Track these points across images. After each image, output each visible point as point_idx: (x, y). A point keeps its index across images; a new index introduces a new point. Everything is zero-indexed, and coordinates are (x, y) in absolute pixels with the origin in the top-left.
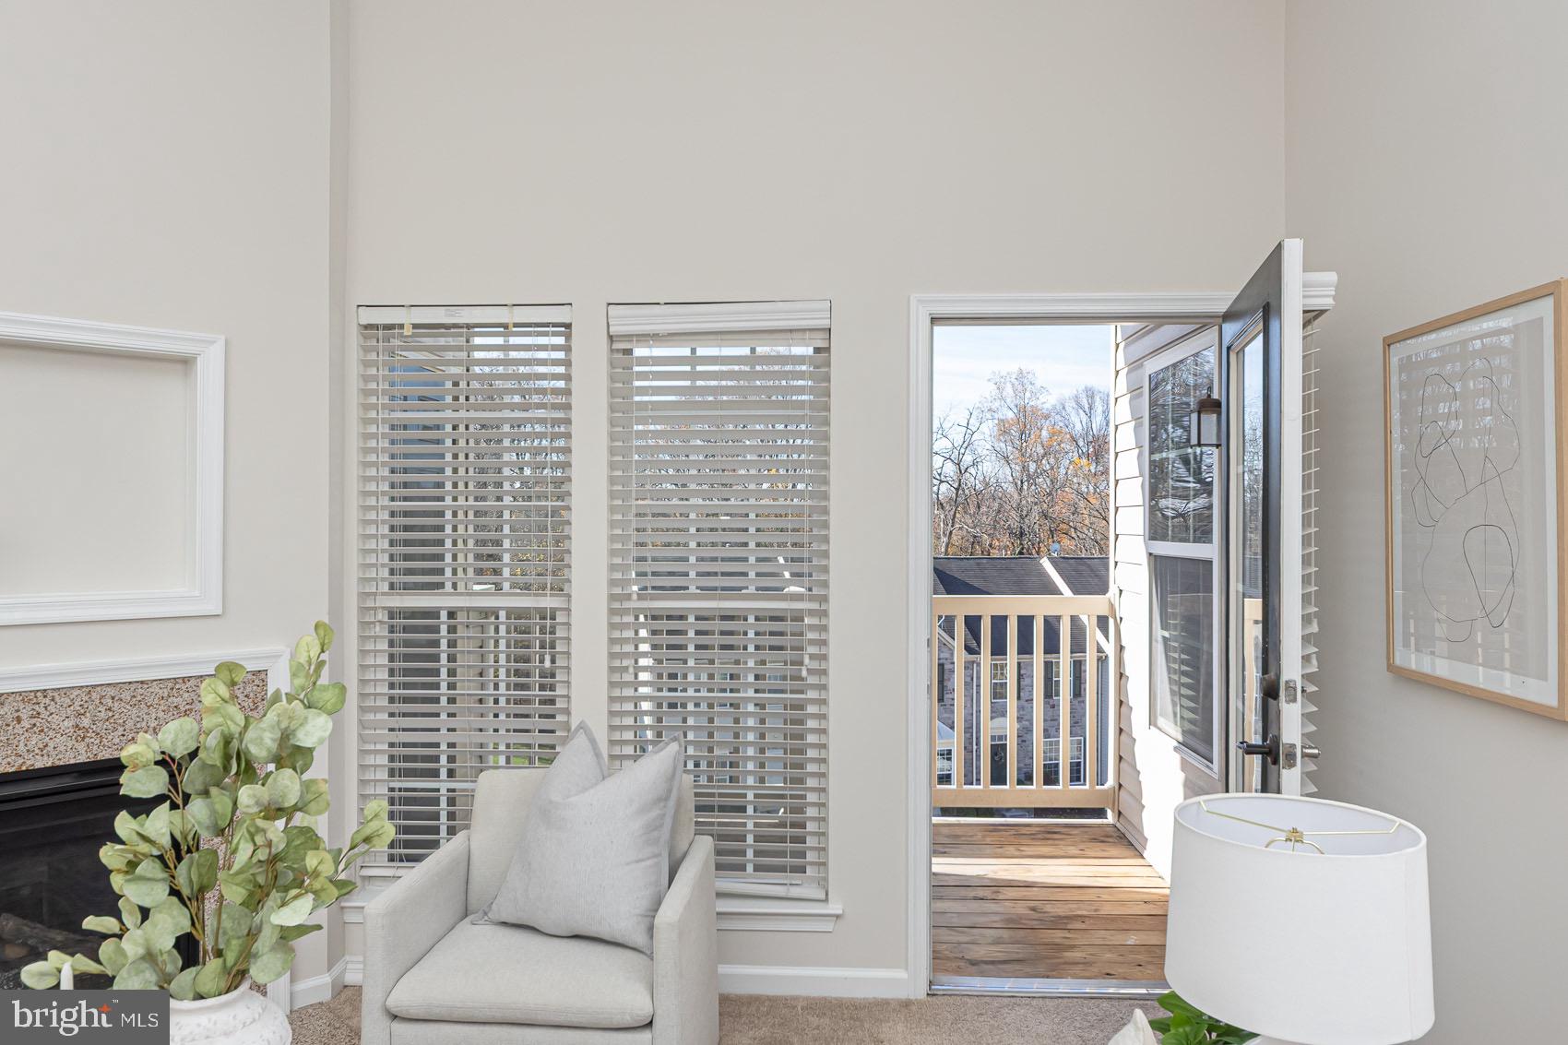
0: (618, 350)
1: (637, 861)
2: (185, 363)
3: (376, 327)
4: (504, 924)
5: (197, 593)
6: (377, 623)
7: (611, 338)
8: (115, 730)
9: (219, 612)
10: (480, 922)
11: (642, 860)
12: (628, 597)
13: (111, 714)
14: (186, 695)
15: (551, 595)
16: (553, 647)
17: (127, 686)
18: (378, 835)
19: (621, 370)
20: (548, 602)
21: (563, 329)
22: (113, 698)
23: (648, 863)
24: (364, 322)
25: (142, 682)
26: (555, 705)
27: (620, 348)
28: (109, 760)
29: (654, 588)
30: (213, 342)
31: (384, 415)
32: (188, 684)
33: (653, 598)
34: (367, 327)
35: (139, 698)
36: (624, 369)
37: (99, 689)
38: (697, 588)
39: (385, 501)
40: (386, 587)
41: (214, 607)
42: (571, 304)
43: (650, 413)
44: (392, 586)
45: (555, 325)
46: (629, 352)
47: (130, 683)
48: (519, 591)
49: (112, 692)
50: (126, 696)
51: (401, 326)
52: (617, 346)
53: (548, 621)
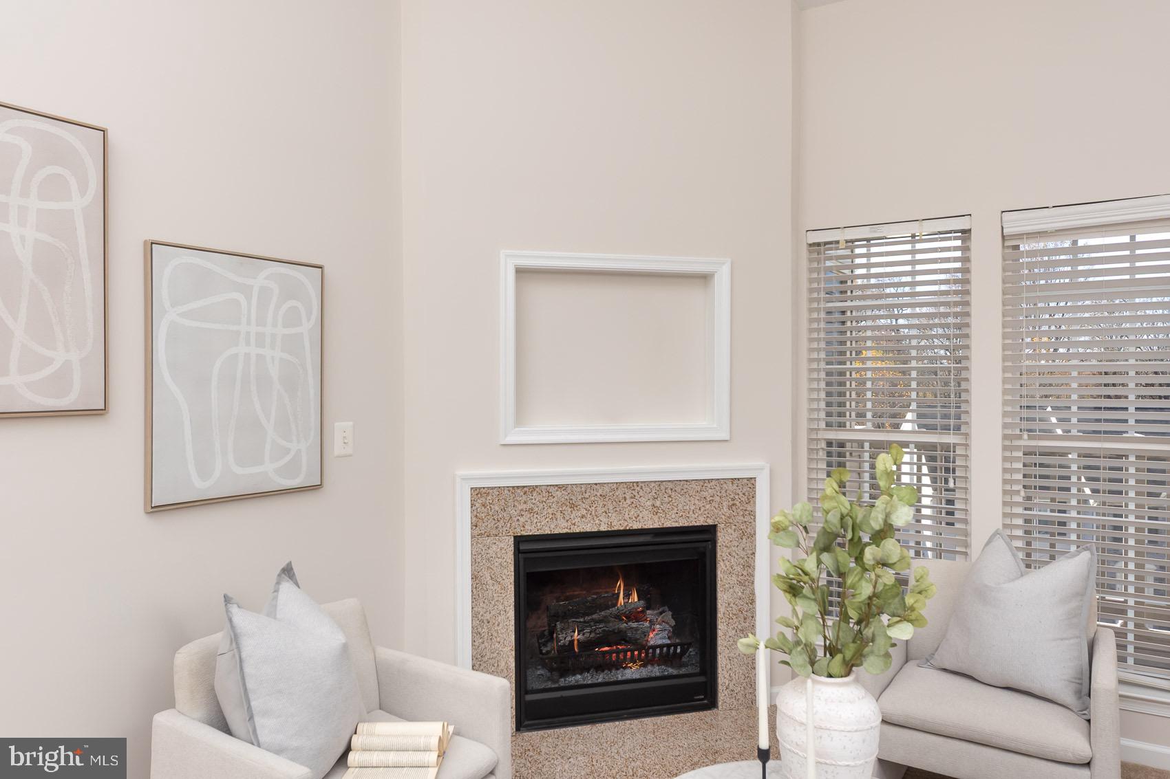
0: (1008, 247)
1: (1062, 639)
2: (704, 278)
3: (818, 244)
4: (945, 670)
5: (715, 426)
6: (821, 450)
7: (1003, 237)
8: (673, 509)
9: (728, 438)
10: (925, 666)
11: (1066, 639)
12: (1020, 437)
13: (670, 499)
14: (710, 491)
15: (954, 434)
16: (954, 472)
17: (678, 483)
18: (926, 591)
19: (1011, 262)
20: (950, 439)
21: (960, 234)
22: (672, 490)
23: (1072, 641)
24: (811, 242)
25: (687, 481)
26: (954, 515)
27: (1010, 243)
28: (670, 528)
29: (1040, 431)
30: (724, 264)
31: (822, 305)
32: (711, 484)
33: (1040, 438)
34: (810, 245)
35: (685, 490)
36: (1013, 261)
37: (664, 483)
38: (1079, 431)
39: (823, 365)
40: (823, 425)
41: (725, 436)
42: (970, 215)
43: (1038, 294)
44: (828, 425)
45: (956, 232)
46: (1017, 247)
47: (680, 481)
48: (925, 430)
49: (670, 485)
50: (678, 489)
51: (837, 242)
52: (1007, 243)
53: (952, 453)
